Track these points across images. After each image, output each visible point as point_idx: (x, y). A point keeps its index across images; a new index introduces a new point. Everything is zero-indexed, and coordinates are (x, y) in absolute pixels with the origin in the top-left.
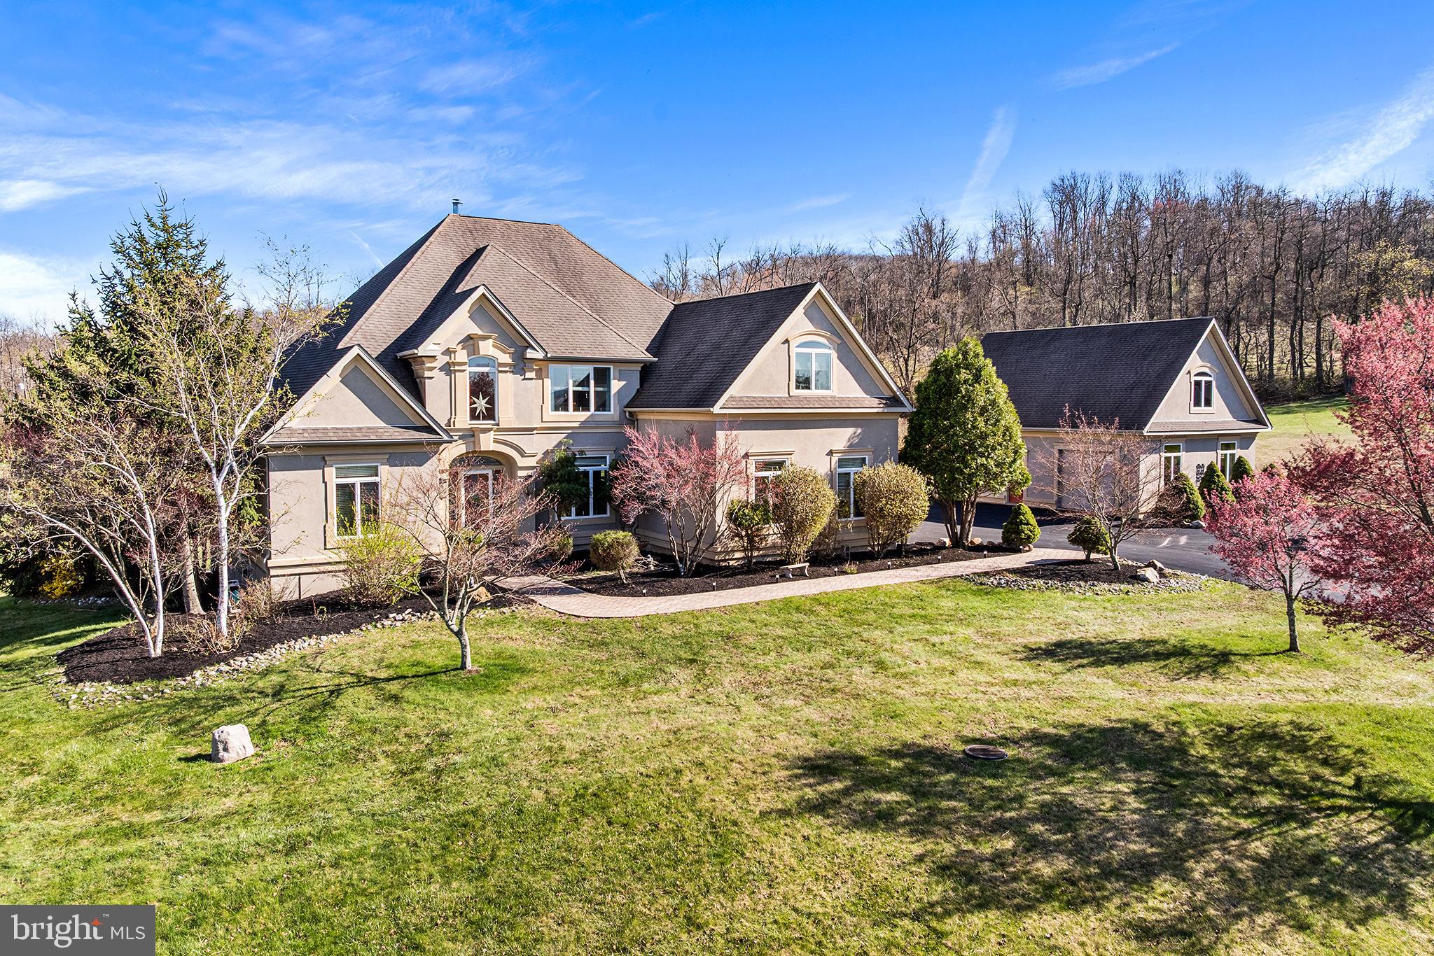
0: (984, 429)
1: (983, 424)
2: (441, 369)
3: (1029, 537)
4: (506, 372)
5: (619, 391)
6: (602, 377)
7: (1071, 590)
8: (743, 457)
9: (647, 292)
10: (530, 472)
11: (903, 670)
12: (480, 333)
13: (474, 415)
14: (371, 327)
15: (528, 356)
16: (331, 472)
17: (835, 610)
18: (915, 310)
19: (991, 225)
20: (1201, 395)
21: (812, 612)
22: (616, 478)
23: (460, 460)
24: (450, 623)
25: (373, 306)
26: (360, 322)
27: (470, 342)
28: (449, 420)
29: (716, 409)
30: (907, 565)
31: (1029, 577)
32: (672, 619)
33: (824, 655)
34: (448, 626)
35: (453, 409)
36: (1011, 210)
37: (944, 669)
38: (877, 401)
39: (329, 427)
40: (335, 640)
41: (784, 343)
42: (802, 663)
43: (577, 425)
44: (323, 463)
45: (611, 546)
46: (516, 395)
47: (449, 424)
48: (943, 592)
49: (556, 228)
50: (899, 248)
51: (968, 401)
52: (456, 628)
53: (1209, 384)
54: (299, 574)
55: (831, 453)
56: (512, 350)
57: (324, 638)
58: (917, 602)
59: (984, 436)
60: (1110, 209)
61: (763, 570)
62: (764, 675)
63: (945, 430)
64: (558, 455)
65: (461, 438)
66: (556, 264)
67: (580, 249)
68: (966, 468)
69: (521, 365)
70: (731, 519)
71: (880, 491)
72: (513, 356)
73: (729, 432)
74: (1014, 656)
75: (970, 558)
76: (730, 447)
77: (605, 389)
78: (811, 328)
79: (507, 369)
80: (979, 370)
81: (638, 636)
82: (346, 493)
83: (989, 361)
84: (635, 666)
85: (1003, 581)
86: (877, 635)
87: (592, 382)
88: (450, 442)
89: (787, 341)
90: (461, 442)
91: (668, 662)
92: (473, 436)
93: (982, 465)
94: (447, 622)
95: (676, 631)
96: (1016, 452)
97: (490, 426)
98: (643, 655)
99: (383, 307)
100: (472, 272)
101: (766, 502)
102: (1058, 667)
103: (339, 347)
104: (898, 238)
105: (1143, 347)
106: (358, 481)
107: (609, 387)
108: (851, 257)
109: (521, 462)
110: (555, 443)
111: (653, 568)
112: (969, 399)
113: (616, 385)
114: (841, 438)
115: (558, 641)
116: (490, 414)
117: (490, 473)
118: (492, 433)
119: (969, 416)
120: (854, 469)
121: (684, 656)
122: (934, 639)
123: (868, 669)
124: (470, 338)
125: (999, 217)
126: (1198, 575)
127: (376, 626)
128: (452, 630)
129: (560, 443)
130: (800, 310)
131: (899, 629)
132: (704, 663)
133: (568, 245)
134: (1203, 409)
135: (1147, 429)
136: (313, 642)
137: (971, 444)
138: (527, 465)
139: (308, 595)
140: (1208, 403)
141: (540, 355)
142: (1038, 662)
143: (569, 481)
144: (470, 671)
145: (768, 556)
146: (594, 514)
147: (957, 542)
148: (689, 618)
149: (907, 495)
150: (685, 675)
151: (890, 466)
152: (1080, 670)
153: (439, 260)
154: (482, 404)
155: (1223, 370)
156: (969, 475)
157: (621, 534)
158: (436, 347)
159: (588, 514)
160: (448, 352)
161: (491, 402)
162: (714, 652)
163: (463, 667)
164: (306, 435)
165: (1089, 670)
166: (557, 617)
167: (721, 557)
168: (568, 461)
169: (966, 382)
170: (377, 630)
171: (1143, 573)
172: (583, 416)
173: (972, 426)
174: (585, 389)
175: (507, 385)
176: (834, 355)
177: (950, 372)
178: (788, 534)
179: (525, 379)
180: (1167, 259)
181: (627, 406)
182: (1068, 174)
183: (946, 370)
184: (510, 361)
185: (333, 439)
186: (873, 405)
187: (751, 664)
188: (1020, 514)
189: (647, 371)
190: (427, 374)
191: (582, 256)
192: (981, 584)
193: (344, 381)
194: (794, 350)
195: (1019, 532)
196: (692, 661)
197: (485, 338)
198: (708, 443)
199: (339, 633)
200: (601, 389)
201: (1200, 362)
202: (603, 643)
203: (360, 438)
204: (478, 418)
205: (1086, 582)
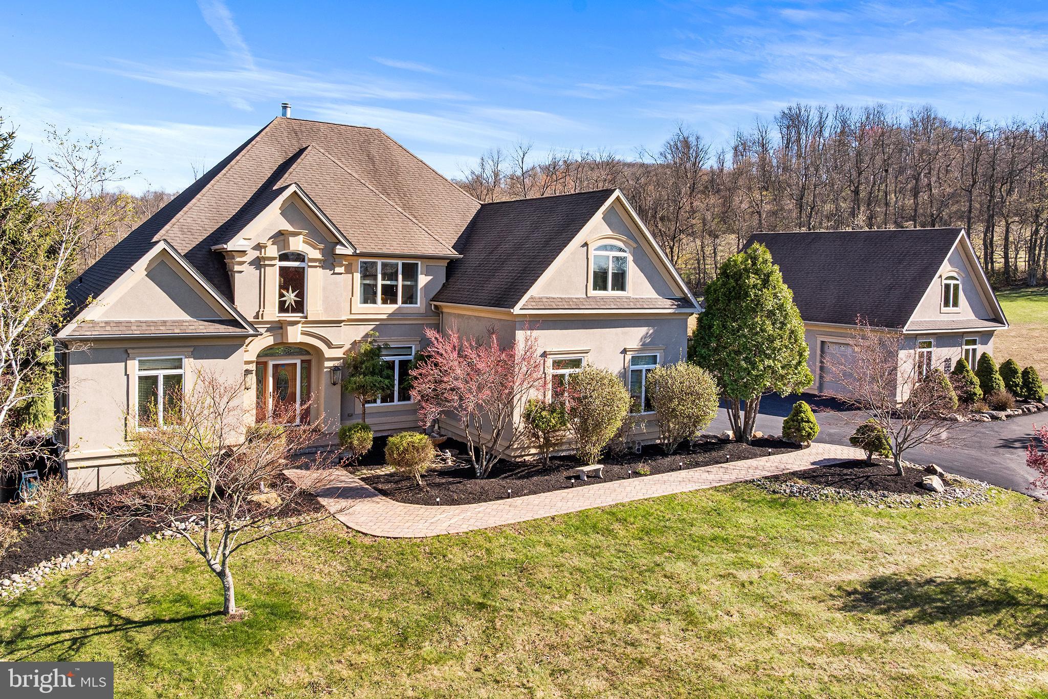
0: (771, 332)
1: (770, 328)
2: (251, 264)
3: (809, 434)
4: (316, 267)
5: (426, 286)
6: (410, 272)
7: (863, 501)
8: (541, 356)
9: (456, 193)
10: (336, 363)
11: (715, 626)
12: (291, 229)
13: (283, 308)
14: (189, 220)
15: (338, 252)
16: (133, 365)
17: (633, 528)
18: (679, 208)
19: (733, 143)
20: (949, 298)
21: (610, 531)
22: (416, 378)
23: (267, 353)
24: (212, 562)
25: (194, 201)
26: (178, 216)
27: (280, 237)
28: (258, 313)
29: (517, 310)
30: (697, 465)
31: (820, 483)
32: (463, 541)
33: (626, 598)
34: (210, 566)
35: (262, 302)
36: (750, 132)
37: (760, 625)
38: (669, 302)
39: (133, 320)
40: (107, 556)
41: (583, 246)
42: (603, 614)
43: (384, 317)
44: (125, 356)
45: (406, 450)
46: (324, 289)
47: (257, 317)
48: (739, 504)
49: (376, 132)
50: (663, 159)
51: (756, 305)
52: (218, 568)
53: (956, 287)
54: (98, 466)
55: (624, 351)
56: (322, 246)
57: (97, 553)
58: (715, 518)
59: (771, 340)
60: (826, 134)
61: (557, 469)
62: (561, 633)
63: (734, 332)
64: (365, 347)
65: (268, 330)
66: (374, 164)
67: (397, 152)
68: (753, 369)
69: (330, 261)
70: (528, 419)
71: (673, 392)
72: (323, 252)
73: (529, 332)
74: (831, 603)
75: (754, 456)
76: (529, 349)
77: (413, 283)
78: (609, 232)
79: (317, 264)
80: (768, 275)
81: (424, 565)
82: (148, 385)
83: (776, 267)
84: (418, 610)
85: (795, 489)
86: (680, 567)
87: (400, 277)
88: (256, 336)
89: (586, 245)
90: (268, 334)
91: (455, 607)
92: (281, 328)
93: (769, 367)
94: (208, 561)
95: (467, 559)
96: (801, 355)
97: (298, 319)
98: (428, 595)
99: (203, 202)
100: (291, 170)
101: (563, 404)
102: (882, 622)
103: (154, 240)
104: (662, 150)
105: (898, 252)
106: (161, 373)
107: (416, 281)
108: (625, 164)
109: (328, 353)
110: (363, 334)
111: (450, 463)
112: (758, 302)
113: (423, 280)
114: (634, 337)
115: (340, 568)
116: (299, 307)
117: (298, 362)
118: (300, 325)
119: (758, 319)
120: (646, 367)
121: (473, 598)
122: (743, 576)
123: (677, 623)
124: (281, 234)
125: (740, 136)
126: (977, 482)
127: (155, 538)
128: (214, 570)
129: (367, 335)
130: (599, 214)
131: (703, 559)
132: (495, 610)
133: (386, 148)
134: (951, 309)
135: (906, 328)
136: (82, 558)
137: (758, 346)
138: (333, 356)
139: (107, 487)
140: (955, 304)
141: (350, 251)
142: (860, 615)
143: (373, 374)
144: (233, 617)
145: (563, 451)
146: (399, 400)
147: (741, 436)
148: (480, 540)
149: (699, 396)
150: (472, 628)
151: (682, 367)
152: (908, 627)
153: (263, 159)
154: (291, 297)
155: (968, 275)
156: (757, 376)
157: (418, 437)
158: (246, 242)
159: (392, 401)
160: (259, 247)
161: (301, 295)
162: (505, 592)
163: (225, 612)
164: (108, 328)
165: (919, 628)
166: (343, 535)
167: (518, 453)
168: (374, 353)
169: (755, 286)
170: (156, 542)
171: (929, 482)
172: (391, 308)
173: (761, 329)
174: (394, 283)
175: (316, 278)
176: (630, 258)
177: (739, 276)
178: (584, 431)
179: (334, 274)
180: (884, 174)
181: (432, 300)
182: (794, 105)
183: (735, 273)
184: (319, 256)
185: (136, 332)
186: (665, 306)
187: (547, 614)
188: (801, 412)
189: (452, 266)
190: (237, 268)
191: (398, 158)
192: (774, 492)
193: (152, 274)
194: (592, 253)
195: (799, 430)
196: (482, 606)
197: (295, 234)
198: (508, 344)
199: (113, 546)
200: (409, 283)
201: (949, 268)
202: (387, 575)
203: (163, 331)
204: (287, 311)
205: (876, 491)
